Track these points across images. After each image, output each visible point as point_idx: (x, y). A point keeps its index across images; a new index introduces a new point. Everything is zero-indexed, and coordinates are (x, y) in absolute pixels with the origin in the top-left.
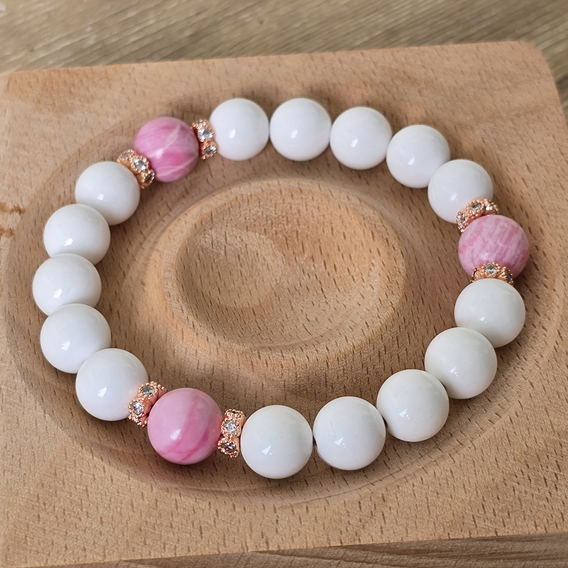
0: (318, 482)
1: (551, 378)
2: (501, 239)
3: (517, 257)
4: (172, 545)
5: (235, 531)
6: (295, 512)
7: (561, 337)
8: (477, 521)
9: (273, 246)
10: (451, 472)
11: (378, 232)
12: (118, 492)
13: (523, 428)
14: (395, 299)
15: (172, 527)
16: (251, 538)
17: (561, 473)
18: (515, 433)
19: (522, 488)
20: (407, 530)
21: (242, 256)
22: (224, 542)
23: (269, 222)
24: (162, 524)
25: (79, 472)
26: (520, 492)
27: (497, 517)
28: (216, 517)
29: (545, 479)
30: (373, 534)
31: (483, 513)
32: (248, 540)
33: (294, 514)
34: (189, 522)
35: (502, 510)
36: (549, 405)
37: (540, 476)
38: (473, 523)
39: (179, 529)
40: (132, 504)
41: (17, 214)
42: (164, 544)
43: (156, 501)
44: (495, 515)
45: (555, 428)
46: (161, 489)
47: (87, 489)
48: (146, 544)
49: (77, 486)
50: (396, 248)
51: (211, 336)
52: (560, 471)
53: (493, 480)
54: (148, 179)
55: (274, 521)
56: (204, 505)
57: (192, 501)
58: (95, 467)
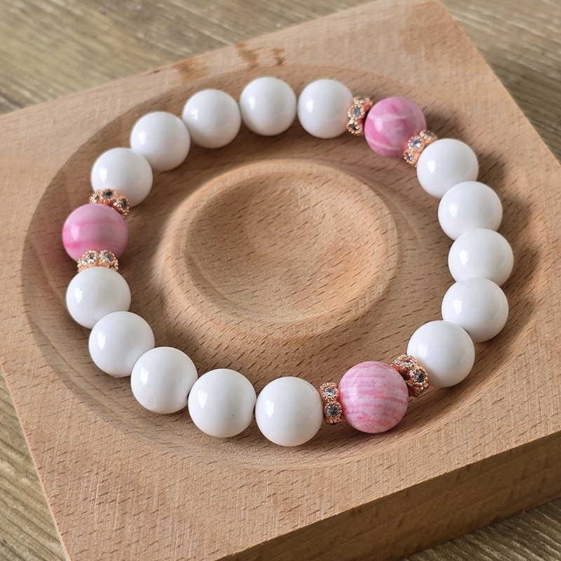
1: (225, 474)
2: (360, 386)
3: (356, 411)
7: (279, 473)
8: (49, 451)
9: (330, 243)
10: (96, 422)
11: (357, 302)
12: (17, 213)
13: (159, 465)
14: (278, 335)
17: (117, 504)
18: (152, 459)
19: (93, 478)
20: (27, 404)
21: (308, 225)
23: (349, 228)
26: (87, 477)
27: (56, 466)
28: (9, 277)
29: (107, 493)
30: (17, 382)
31: (58, 453)
33: (24, 325)
35: (64, 467)
36: (193, 480)
37: (109, 489)
38: (46, 449)
40: (8, 225)
41: (276, 62)
43: (15, 238)
44: (58, 463)
45: (167, 490)
46: (26, 237)
47: (15, 194)
49: (16, 188)
50: (341, 321)
51: (190, 221)
52: (119, 503)
53: (95, 454)
54: (353, 127)
55: (15, 315)
56: (18, 266)
57: (20, 258)
58: (36, 192)
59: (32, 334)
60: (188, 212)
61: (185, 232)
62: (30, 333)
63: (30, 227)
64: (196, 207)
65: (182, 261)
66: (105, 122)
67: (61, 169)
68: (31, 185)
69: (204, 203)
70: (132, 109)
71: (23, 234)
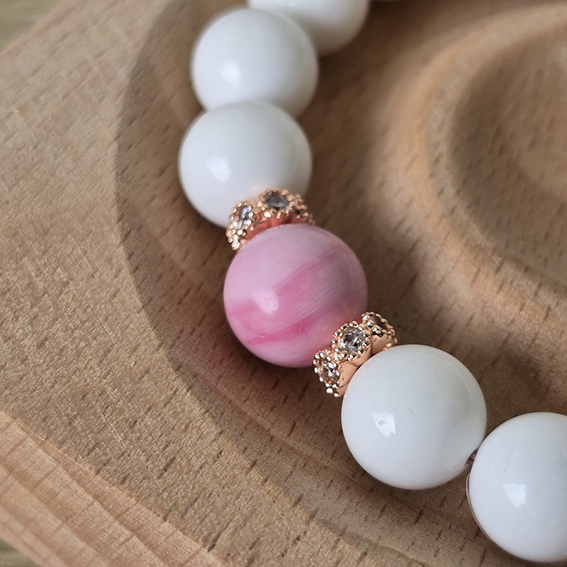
0: (438, 529)
4: (105, 454)
5: (219, 504)
6: (340, 546)
12: (106, 319)
15: (132, 427)
16: (233, 534)
22: (187, 510)
24: (121, 411)
25: (80, 252)
28: (210, 460)
32: (224, 536)
33: (334, 547)
34: (164, 438)
39: (139, 438)
40: (109, 351)
42: (97, 444)
43: (147, 372)
46: (171, 360)
47: (67, 283)
48: (70, 423)
49: (59, 270)
51: (450, 191)
55: (294, 535)
56: (210, 429)
57: (197, 410)
58: (109, 260)
59: (367, 560)
60: (432, 176)
61: (463, 215)
62: (361, 559)
63: (159, 336)
64: (437, 161)
65: (509, 270)
66: (123, 75)
67: (117, 194)
68: (85, 253)
69: (444, 149)
70: (151, 31)
71: (157, 355)
